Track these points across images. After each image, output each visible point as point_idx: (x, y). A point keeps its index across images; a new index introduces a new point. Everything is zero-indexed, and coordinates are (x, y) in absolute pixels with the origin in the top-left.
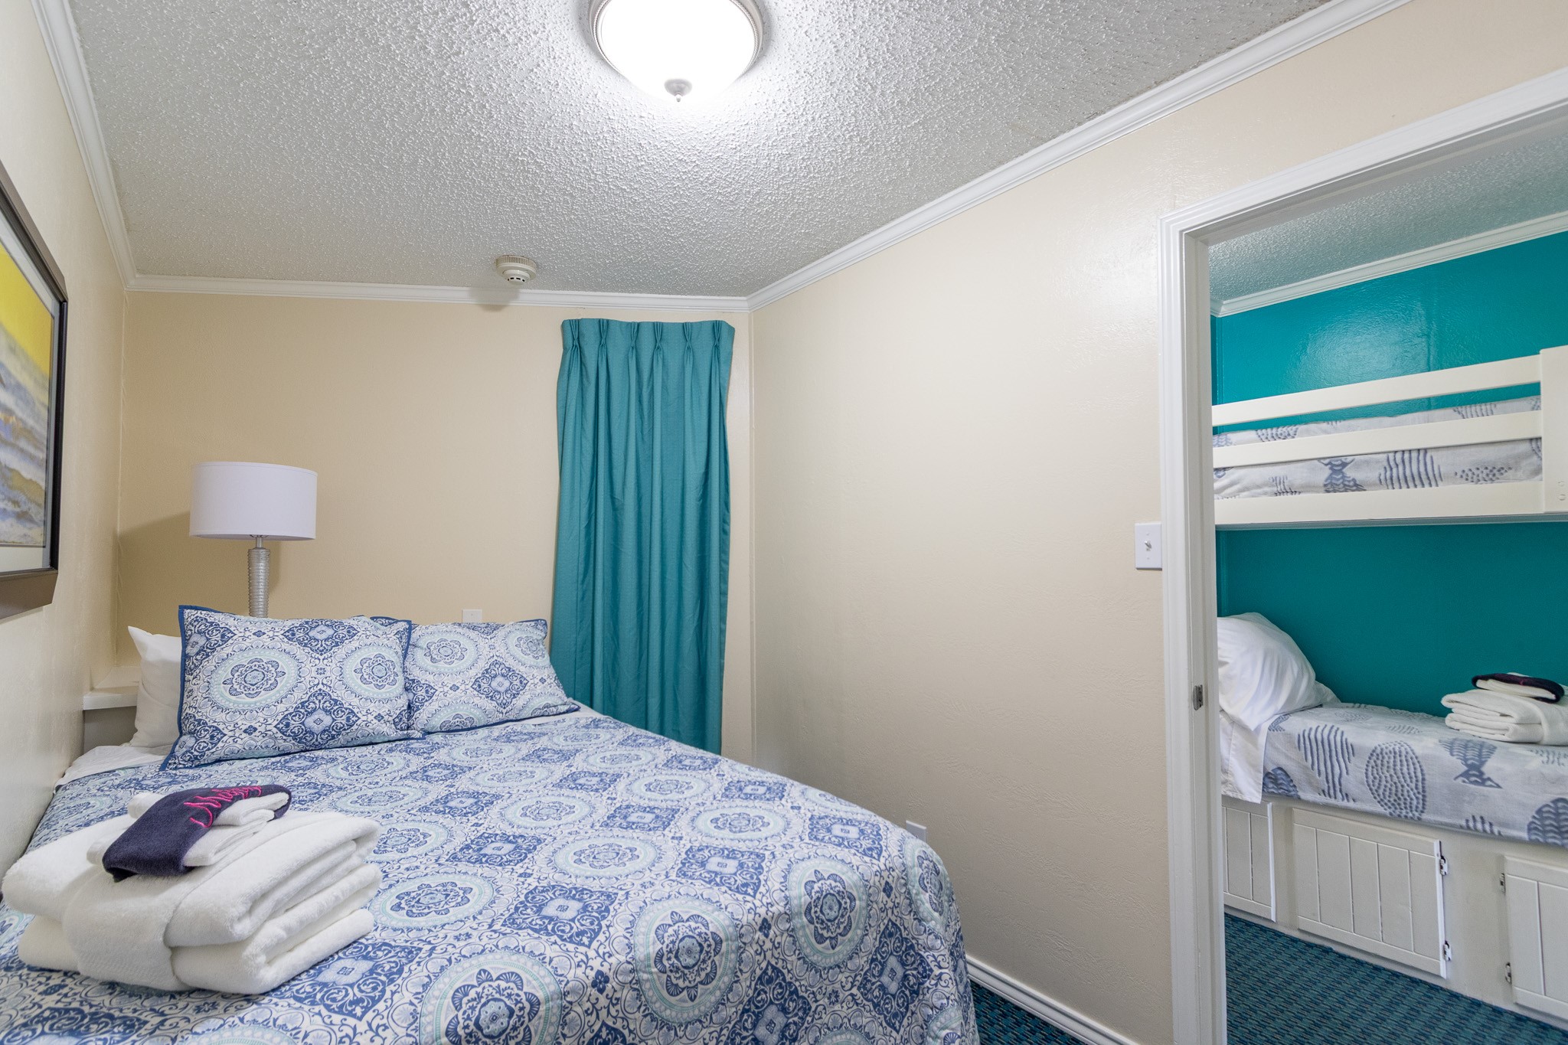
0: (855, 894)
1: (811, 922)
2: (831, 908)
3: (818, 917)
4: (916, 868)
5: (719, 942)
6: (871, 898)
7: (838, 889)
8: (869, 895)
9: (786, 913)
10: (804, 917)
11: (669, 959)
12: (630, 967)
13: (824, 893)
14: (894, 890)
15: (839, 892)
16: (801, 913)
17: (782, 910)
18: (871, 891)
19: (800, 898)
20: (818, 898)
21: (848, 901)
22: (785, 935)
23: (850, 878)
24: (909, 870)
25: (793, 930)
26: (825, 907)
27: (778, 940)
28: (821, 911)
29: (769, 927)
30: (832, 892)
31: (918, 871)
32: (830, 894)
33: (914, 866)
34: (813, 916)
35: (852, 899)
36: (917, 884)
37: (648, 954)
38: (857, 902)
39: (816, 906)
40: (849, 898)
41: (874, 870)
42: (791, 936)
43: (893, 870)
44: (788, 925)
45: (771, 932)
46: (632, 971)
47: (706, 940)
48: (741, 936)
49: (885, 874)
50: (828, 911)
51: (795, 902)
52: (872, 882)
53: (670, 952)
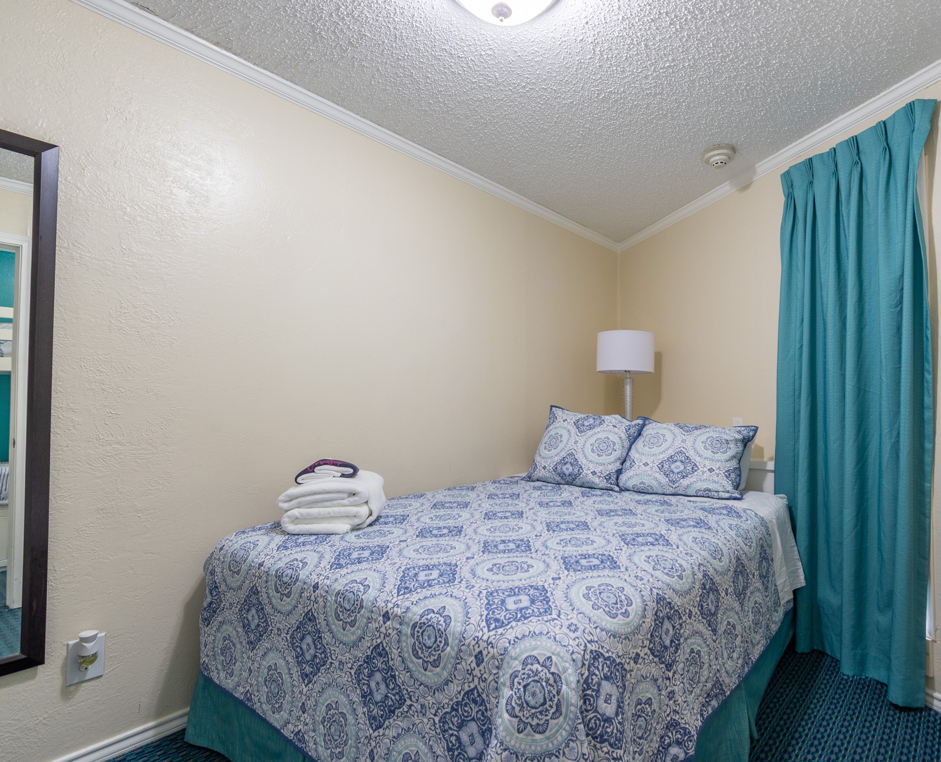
0: (450, 640)
1: (413, 635)
2: (429, 638)
3: (418, 636)
4: (517, 662)
5: (362, 607)
6: (461, 654)
7: (440, 627)
8: (460, 651)
9: (400, 617)
10: (410, 629)
11: (341, 598)
12: (327, 589)
13: (430, 623)
14: (484, 664)
15: (439, 630)
16: (409, 625)
17: (399, 613)
18: (463, 648)
19: (415, 615)
20: (424, 623)
21: (443, 642)
22: (395, 632)
23: (456, 627)
24: (507, 658)
25: (400, 632)
26: (425, 633)
27: (390, 631)
28: (422, 634)
29: (389, 619)
30: (435, 626)
31: (517, 665)
32: (434, 627)
33: (516, 659)
34: (416, 633)
35: (446, 644)
36: (508, 676)
37: (335, 589)
38: (449, 648)
39: (420, 628)
40: (445, 641)
41: (477, 634)
42: (398, 635)
43: (492, 647)
44: (398, 627)
45: (388, 623)
46: (327, 592)
47: (357, 601)
48: (372, 612)
49: (483, 645)
50: (427, 638)
51: (409, 615)
52: (467, 642)
53: (342, 594)
